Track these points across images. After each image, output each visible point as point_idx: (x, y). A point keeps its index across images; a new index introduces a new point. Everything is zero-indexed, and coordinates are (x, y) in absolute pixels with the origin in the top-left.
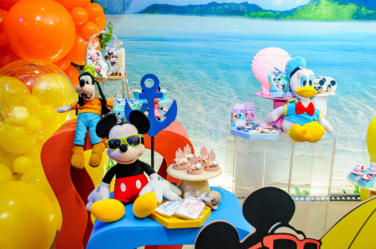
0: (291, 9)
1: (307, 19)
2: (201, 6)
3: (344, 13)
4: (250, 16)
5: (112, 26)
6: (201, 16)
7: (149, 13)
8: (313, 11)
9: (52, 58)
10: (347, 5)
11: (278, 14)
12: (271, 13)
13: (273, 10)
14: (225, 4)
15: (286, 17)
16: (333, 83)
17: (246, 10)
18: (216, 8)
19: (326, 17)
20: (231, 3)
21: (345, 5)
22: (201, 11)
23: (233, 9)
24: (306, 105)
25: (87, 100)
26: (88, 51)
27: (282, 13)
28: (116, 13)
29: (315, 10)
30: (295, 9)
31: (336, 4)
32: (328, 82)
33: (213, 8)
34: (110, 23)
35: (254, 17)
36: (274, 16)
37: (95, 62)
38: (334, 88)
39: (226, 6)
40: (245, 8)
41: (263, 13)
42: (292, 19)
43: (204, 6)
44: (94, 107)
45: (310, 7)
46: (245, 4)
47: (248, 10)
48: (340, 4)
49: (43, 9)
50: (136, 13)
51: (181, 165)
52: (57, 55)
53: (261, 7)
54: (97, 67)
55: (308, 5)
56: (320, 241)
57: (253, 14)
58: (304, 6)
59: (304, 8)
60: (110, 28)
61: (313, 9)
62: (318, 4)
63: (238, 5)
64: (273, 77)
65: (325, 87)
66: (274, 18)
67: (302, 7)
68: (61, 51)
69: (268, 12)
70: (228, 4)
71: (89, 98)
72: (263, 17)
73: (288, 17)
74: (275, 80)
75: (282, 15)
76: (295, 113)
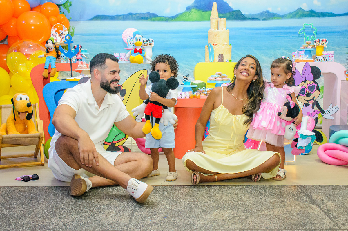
0: (175, 15)
1: (185, 21)
2: (123, 15)
3: (206, 16)
4: (151, 20)
5: (74, 28)
6: (124, 21)
7: (95, 20)
8: (188, 16)
9: (39, 41)
10: (207, 12)
11: (167, 18)
12: (163, 18)
13: (165, 16)
14: (137, 14)
15: (172, 20)
16: (153, 41)
17: (149, 17)
18: (132, 17)
19: (196, 19)
20: (140, 13)
21: (206, 12)
22: (123, 18)
23: (142, 16)
24: (138, 49)
25: (50, 51)
26: (52, 32)
27: (170, 17)
28: (76, 21)
29: (189, 15)
30: (177, 15)
31: (200, 12)
32: (151, 41)
33: (130, 16)
34: (73, 26)
35: (154, 20)
36: (165, 19)
37: (55, 37)
38: (153, 43)
39: (137, 15)
40: (148, 15)
41: (159, 18)
42: (176, 21)
43: (125, 15)
44: (53, 54)
45: (186, 14)
46: (149, 13)
47: (150, 17)
48: (203, 12)
49: (34, 17)
50: (87, 20)
51: (80, 67)
52: (41, 40)
53: (157, 15)
54: (56, 39)
55: (184, 13)
56: (122, 85)
57: (153, 19)
58: (182, 13)
59: (182, 14)
60: (73, 29)
61: (188, 15)
62: (190, 12)
63: (144, 14)
64: (129, 40)
65: (148, 43)
66: (165, 20)
67: (181, 14)
68: (43, 37)
69: (161, 17)
70: (139, 14)
71: (50, 49)
72: (159, 20)
73: (173, 20)
74: (129, 41)
75: (170, 19)
76: (134, 53)
